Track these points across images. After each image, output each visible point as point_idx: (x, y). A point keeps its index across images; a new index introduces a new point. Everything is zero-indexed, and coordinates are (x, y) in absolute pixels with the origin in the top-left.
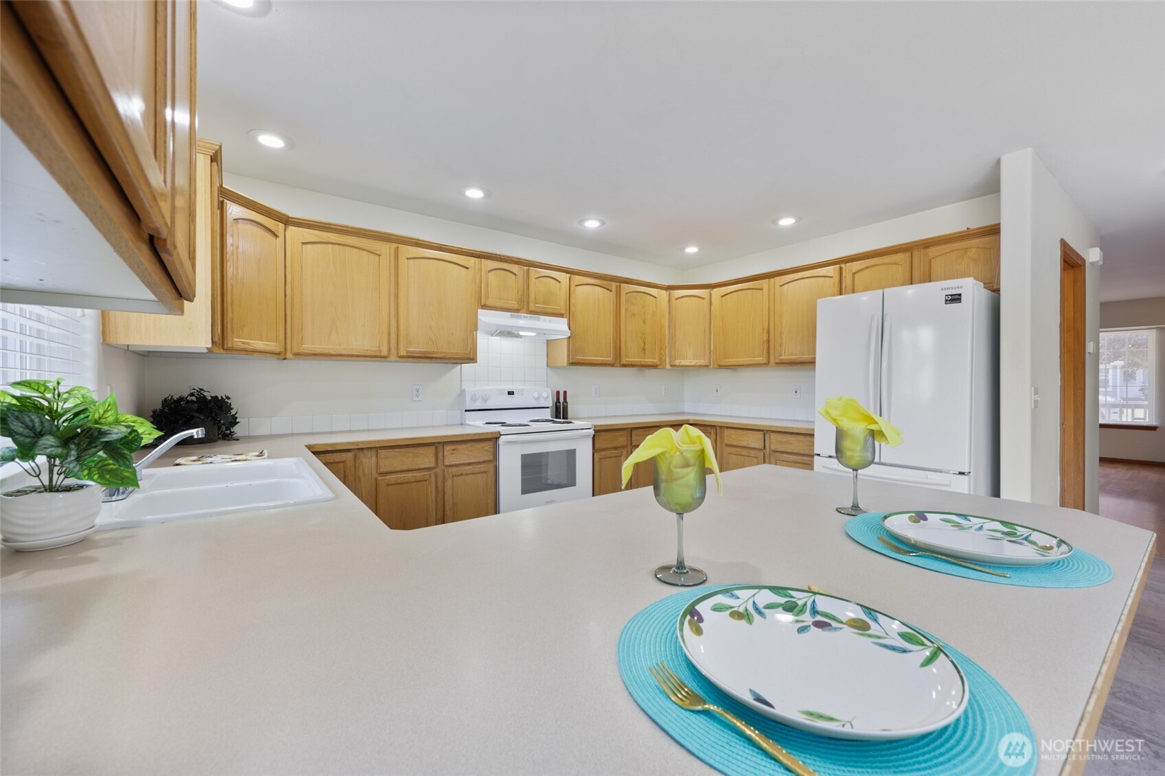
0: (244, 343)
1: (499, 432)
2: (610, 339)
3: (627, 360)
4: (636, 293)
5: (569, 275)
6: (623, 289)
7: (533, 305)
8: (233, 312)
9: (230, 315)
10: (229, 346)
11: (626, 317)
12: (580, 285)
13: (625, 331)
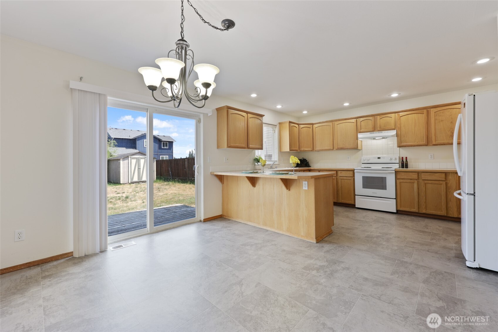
0: (303, 149)
1: (354, 169)
2: (424, 134)
3: (437, 142)
4: (443, 110)
5: (397, 114)
6: (433, 111)
7: (379, 128)
8: (301, 144)
9: (301, 145)
10: (300, 150)
11: (435, 123)
12: (403, 116)
13: (435, 129)
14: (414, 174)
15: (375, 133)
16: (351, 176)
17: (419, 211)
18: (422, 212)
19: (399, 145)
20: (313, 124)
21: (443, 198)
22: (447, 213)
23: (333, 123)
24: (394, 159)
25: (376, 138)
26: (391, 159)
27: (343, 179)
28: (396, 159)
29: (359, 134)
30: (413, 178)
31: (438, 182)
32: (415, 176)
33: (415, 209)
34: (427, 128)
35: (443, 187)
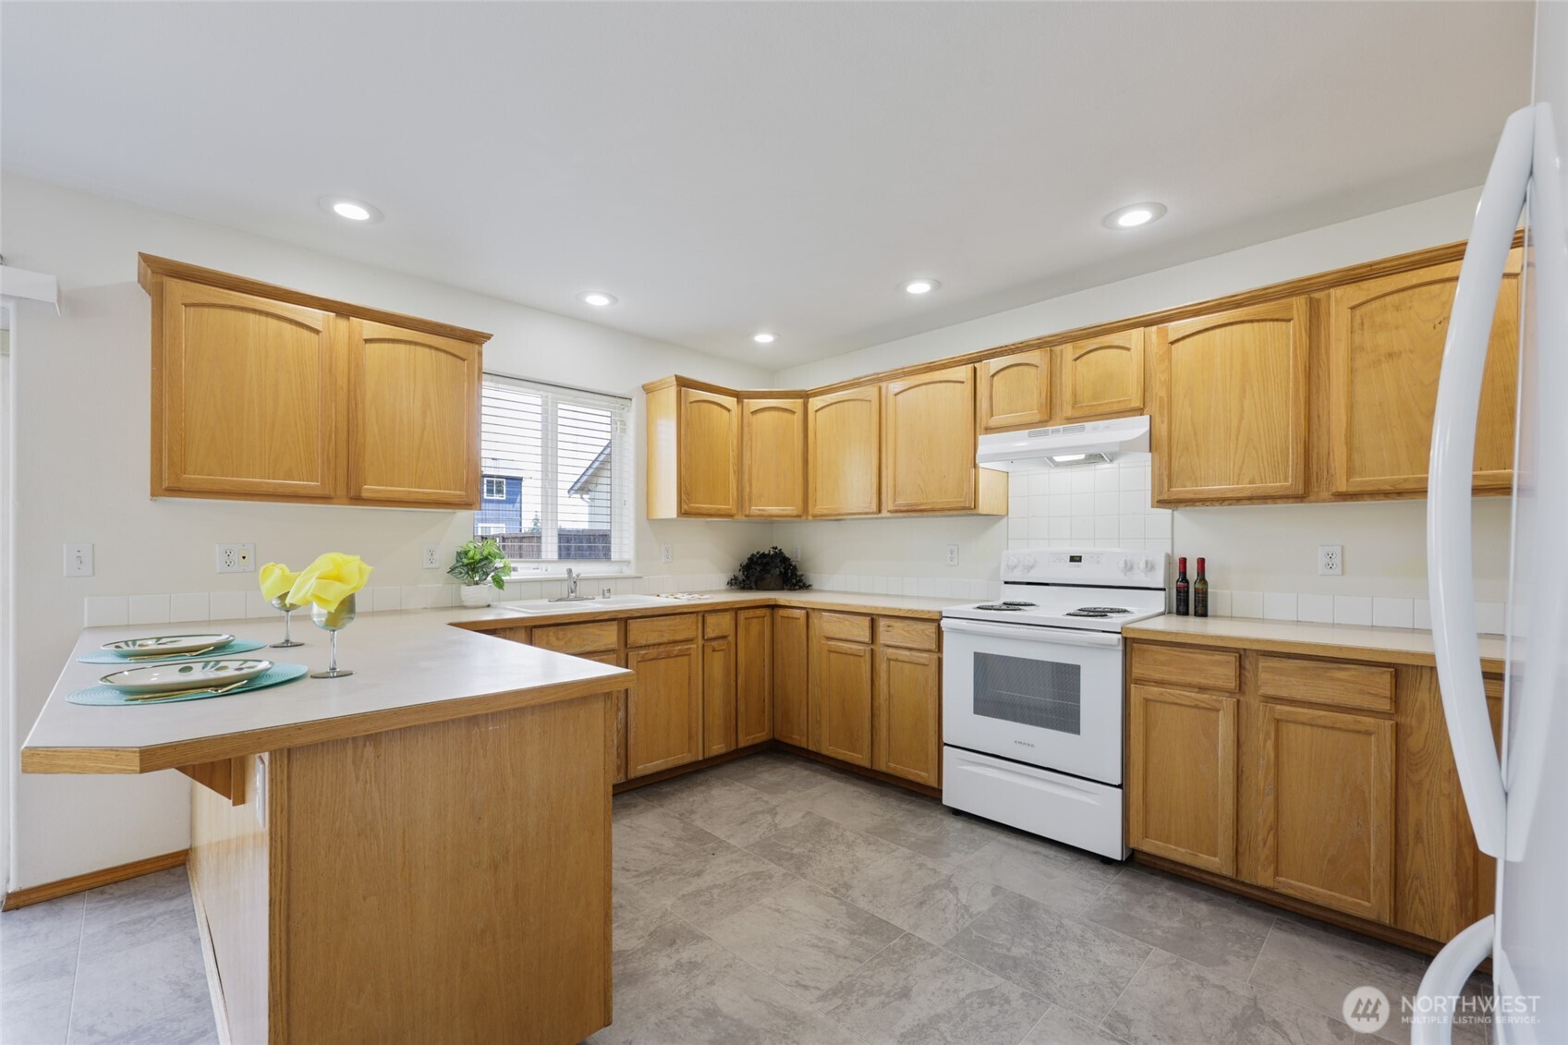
0: (760, 510)
1: (940, 613)
2: (1287, 436)
3: (1358, 482)
4: (1401, 294)
5: (1154, 328)
6: (1340, 301)
7: (1070, 408)
8: (751, 486)
9: (747, 489)
10: (747, 513)
11: (1352, 371)
12: (1184, 338)
13: (1351, 407)
14: (1219, 663)
15: (1053, 431)
16: (927, 646)
17: (1238, 871)
18: (1254, 882)
19: (1161, 493)
20: (805, 396)
21: (1378, 818)
22: (1396, 911)
23: (880, 388)
24: (1142, 565)
25: (1058, 459)
26: (1129, 567)
27: (896, 660)
28: (1150, 567)
29: (982, 438)
30: (1211, 682)
31: (1349, 717)
32: (1223, 673)
33: (1217, 859)
34: (1308, 402)
35: (1379, 751)
